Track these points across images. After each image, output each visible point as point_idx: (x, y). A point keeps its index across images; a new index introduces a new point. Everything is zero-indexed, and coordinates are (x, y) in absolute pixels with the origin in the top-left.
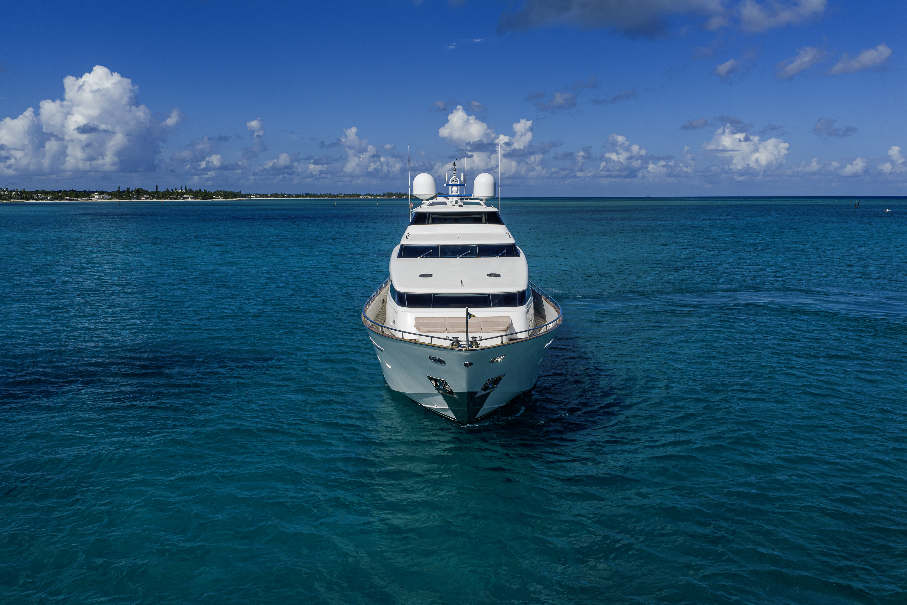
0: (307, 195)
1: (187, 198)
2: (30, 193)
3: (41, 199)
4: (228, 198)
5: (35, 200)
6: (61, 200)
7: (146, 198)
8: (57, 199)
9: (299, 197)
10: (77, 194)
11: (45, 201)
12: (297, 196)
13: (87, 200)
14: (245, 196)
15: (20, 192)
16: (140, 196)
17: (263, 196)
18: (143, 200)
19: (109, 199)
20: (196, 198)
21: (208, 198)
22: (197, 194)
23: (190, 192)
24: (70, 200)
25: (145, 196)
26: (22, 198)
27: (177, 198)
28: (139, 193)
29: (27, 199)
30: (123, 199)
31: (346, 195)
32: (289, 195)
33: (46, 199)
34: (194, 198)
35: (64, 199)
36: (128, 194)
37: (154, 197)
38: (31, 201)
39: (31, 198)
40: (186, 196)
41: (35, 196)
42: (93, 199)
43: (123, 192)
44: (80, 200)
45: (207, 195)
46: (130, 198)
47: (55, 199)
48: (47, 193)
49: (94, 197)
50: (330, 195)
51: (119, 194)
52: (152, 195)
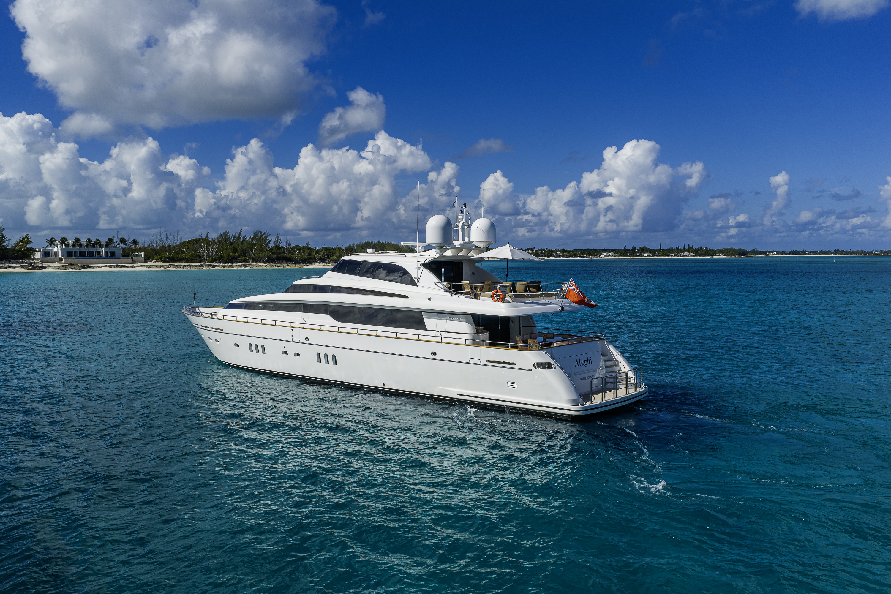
0: (837, 252)
1: (686, 256)
2: (552, 251)
3: (559, 257)
4: (729, 256)
5: (554, 257)
6: (575, 257)
7: (648, 256)
8: (572, 257)
9: (823, 254)
10: (590, 252)
11: (561, 258)
12: (822, 253)
13: (595, 258)
14: (760, 253)
15: (544, 250)
16: (643, 254)
17: (782, 253)
18: (645, 257)
19: (615, 257)
20: (696, 256)
21: (708, 256)
22: (696, 252)
23: (690, 250)
24: (582, 257)
25: (647, 254)
26: (545, 256)
27: (677, 255)
28: (643, 250)
29: (548, 256)
30: (627, 256)
31: (882, 252)
32: (811, 252)
33: (563, 256)
34: (693, 256)
35: (577, 257)
36: (633, 252)
37: (655, 255)
38: (551, 258)
39: (552, 255)
40: (686, 253)
41: (555, 255)
42: (602, 256)
43: (628, 250)
44: (590, 257)
45: (709, 253)
46: (633, 256)
47: (570, 256)
48: (564, 251)
49: (602, 255)
50: (862, 252)
51: (624, 252)
52: (653, 252)
